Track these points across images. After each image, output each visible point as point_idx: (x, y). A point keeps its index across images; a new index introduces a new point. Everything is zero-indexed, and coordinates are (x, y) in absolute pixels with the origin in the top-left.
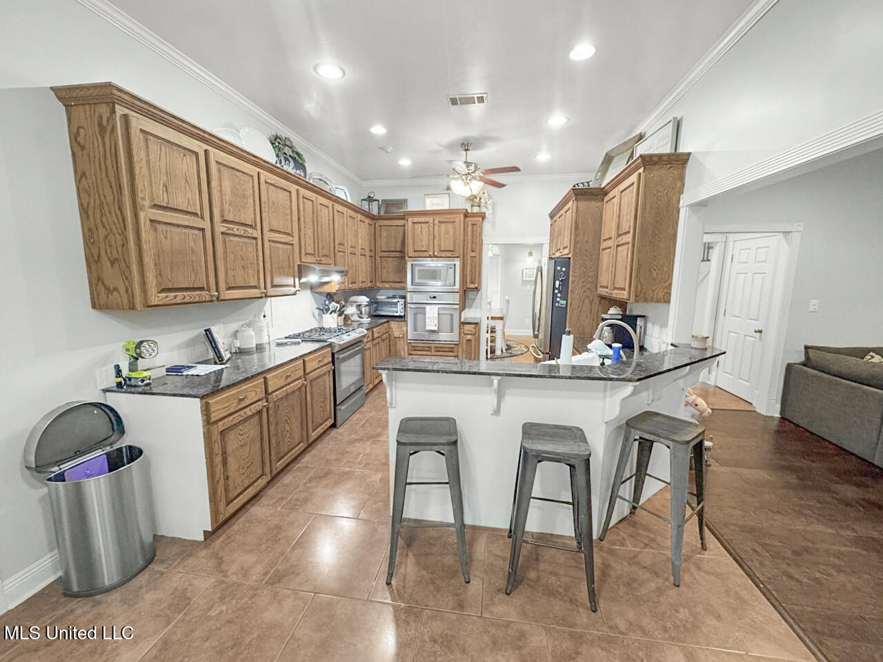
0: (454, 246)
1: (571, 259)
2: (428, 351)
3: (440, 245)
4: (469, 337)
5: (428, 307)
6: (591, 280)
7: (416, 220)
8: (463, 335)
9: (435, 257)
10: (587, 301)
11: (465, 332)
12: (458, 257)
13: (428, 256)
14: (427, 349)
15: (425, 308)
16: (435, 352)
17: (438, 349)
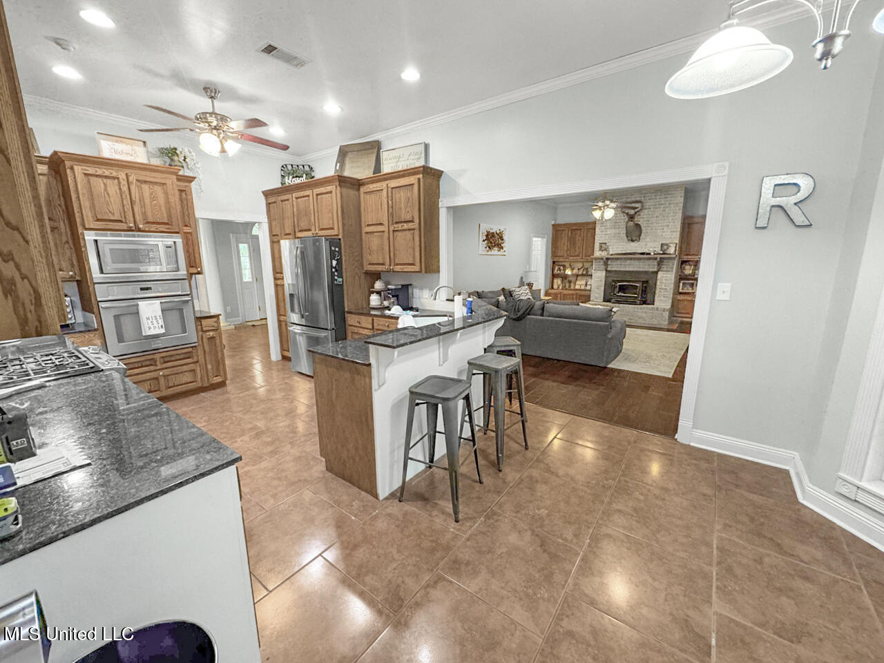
0: (170, 216)
1: (342, 240)
2: (151, 365)
3: (144, 214)
4: (211, 334)
5: (142, 304)
6: (357, 259)
7: (91, 171)
8: (200, 333)
9: (139, 230)
10: (357, 278)
11: (205, 329)
12: (178, 233)
13: (126, 228)
14: (148, 363)
15: (138, 305)
16: (161, 364)
17: (166, 359)
